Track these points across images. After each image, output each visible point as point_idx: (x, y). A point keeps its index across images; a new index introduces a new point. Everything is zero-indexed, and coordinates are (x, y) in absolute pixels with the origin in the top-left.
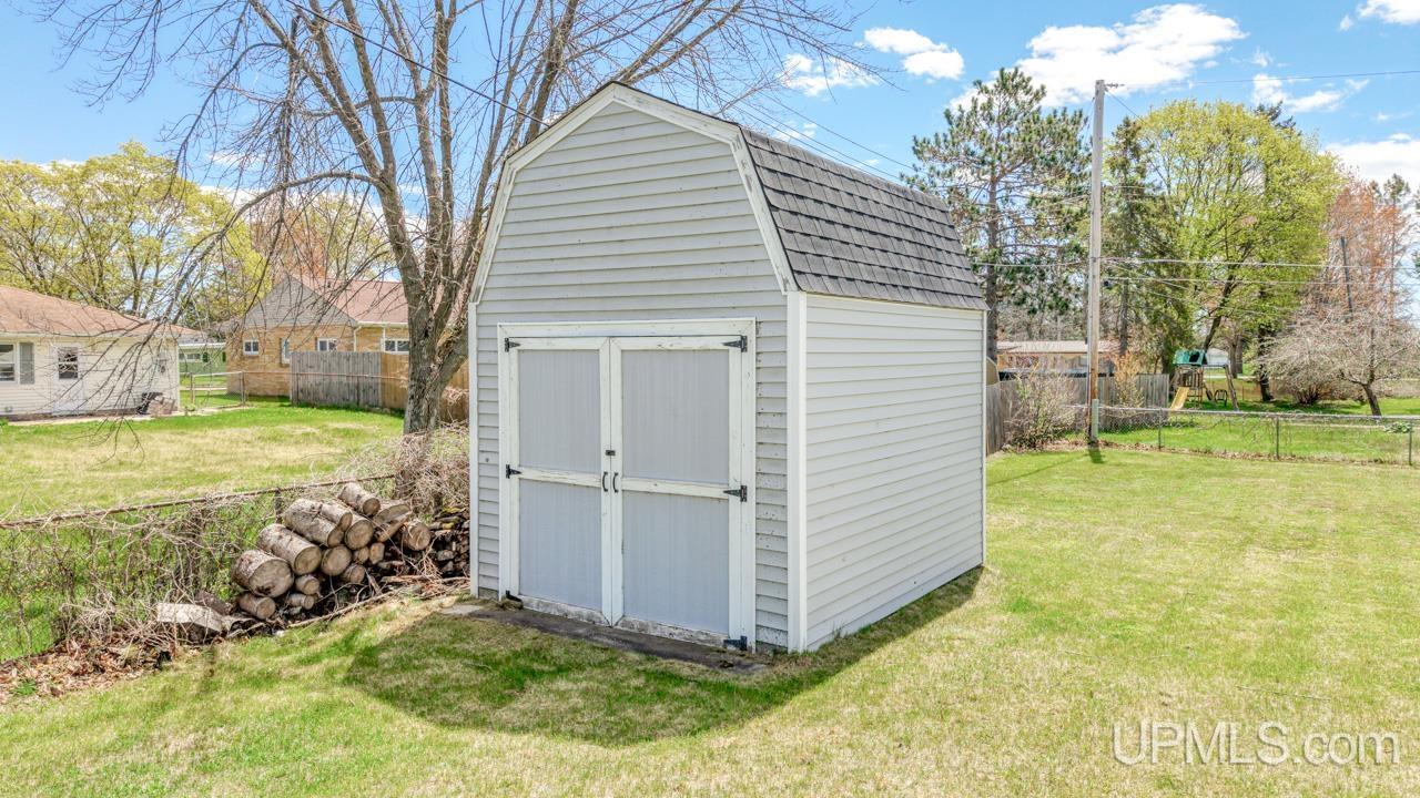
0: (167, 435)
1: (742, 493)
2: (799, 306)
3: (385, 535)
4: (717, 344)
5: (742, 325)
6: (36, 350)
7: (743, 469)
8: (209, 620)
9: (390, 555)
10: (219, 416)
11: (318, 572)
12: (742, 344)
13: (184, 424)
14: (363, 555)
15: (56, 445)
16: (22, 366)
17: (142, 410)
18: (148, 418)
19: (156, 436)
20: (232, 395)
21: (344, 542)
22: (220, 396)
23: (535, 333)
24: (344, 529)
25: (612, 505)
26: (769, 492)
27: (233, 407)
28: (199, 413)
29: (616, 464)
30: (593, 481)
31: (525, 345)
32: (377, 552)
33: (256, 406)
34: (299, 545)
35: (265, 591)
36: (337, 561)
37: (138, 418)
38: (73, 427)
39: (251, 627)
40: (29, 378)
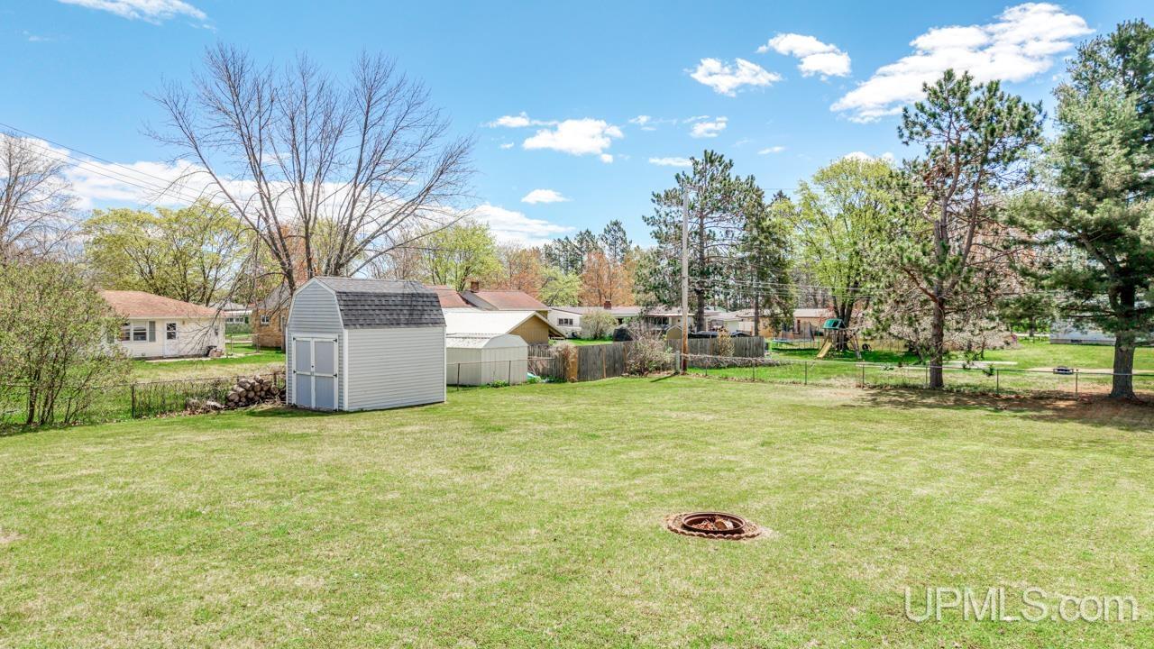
0: (217, 367)
1: (336, 375)
2: (346, 332)
3: (265, 389)
4: (332, 340)
5: (336, 336)
6: (157, 325)
7: (336, 371)
8: (218, 405)
9: (266, 394)
10: (243, 358)
11: (246, 397)
12: (336, 341)
13: (225, 361)
14: (259, 394)
15: (170, 371)
16: (150, 333)
17: (207, 355)
18: (209, 359)
19: (212, 367)
20: (254, 347)
21: (253, 390)
22: (249, 347)
23: (299, 336)
24: (252, 385)
25: (313, 378)
26: (340, 375)
27: (252, 353)
28: (235, 357)
29: (313, 370)
30: (309, 374)
31: (298, 339)
32: (263, 393)
33: (264, 353)
34: (241, 390)
35: (232, 401)
36: (251, 394)
37: (204, 359)
38: (176, 363)
39: (228, 408)
40: (153, 339)
